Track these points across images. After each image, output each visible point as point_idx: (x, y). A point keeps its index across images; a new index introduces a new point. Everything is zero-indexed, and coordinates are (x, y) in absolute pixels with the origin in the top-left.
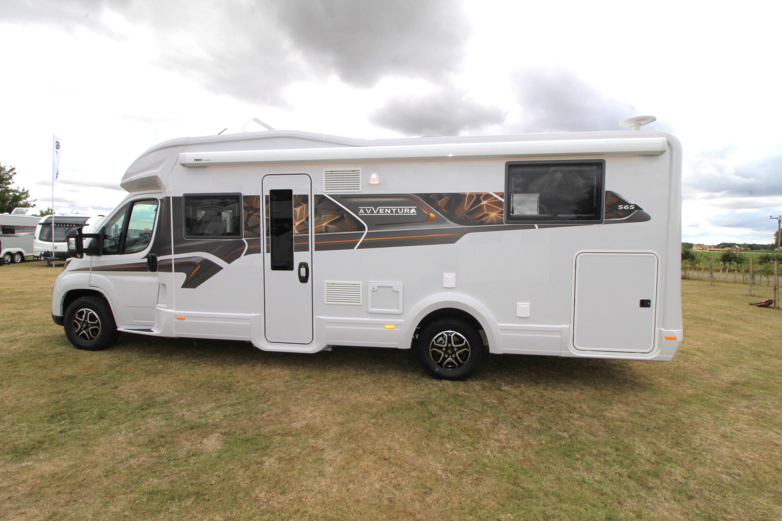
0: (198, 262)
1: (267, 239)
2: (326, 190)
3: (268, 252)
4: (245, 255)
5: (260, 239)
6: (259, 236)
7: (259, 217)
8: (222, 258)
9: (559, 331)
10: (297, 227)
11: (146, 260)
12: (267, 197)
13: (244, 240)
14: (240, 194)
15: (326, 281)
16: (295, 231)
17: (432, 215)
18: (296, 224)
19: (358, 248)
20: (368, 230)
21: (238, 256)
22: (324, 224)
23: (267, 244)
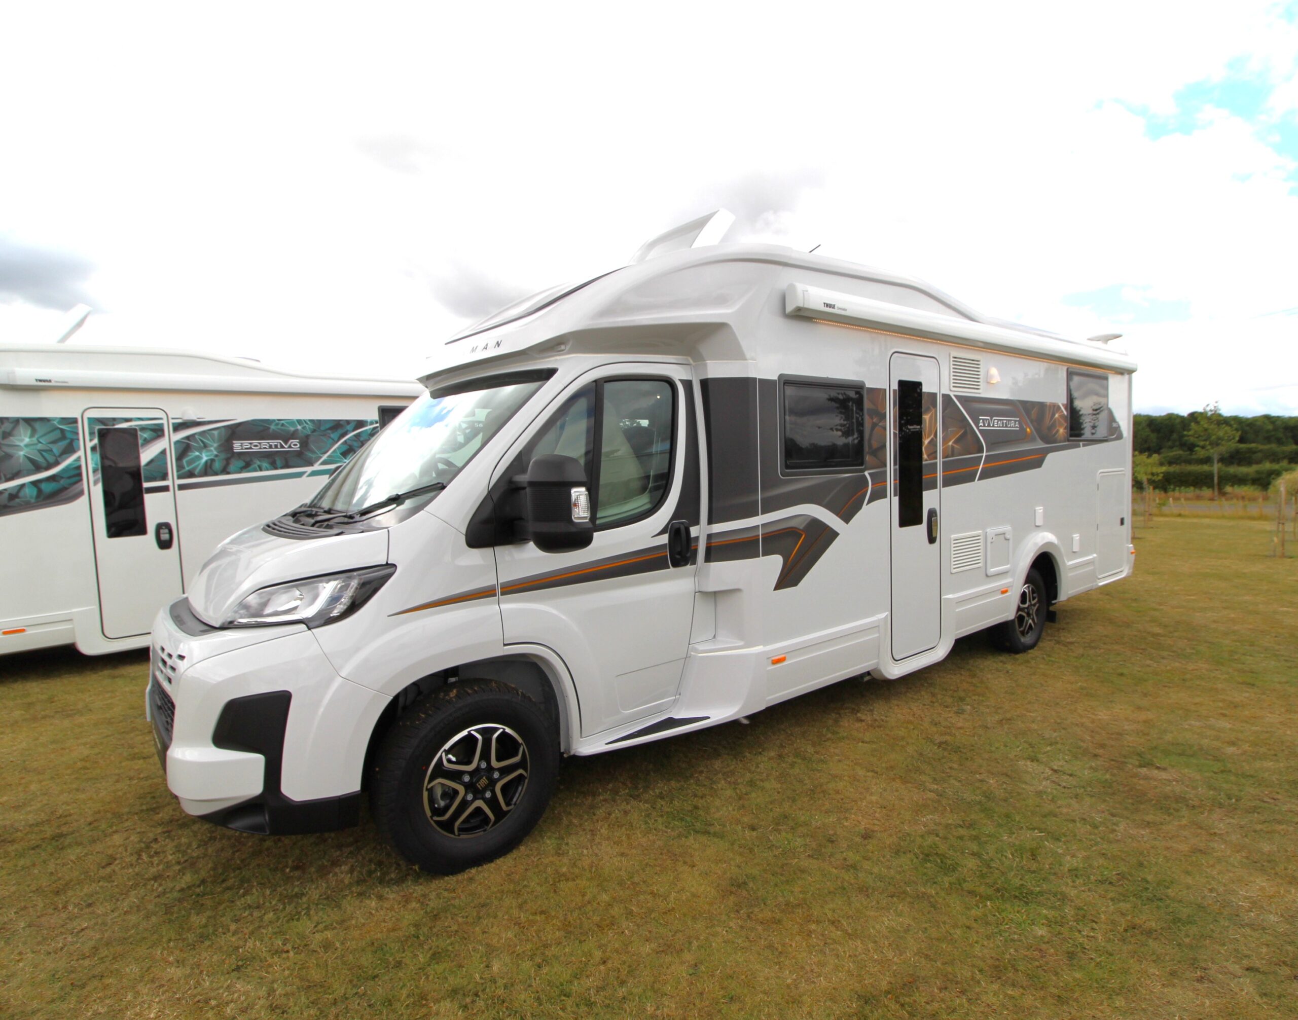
0: (801, 527)
1: (895, 470)
2: (954, 387)
3: (895, 495)
4: (869, 502)
5: (885, 472)
6: (885, 466)
7: (885, 429)
8: (837, 514)
9: (1090, 563)
10: (925, 448)
11: (664, 539)
12: (894, 391)
13: (866, 473)
14: (863, 383)
15: (953, 536)
16: (925, 456)
17: (1028, 430)
18: (926, 442)
19: (979, 479)
20: (987, 452)
21: (857, 507)
22: (950, 443)
23: (895, 480)
